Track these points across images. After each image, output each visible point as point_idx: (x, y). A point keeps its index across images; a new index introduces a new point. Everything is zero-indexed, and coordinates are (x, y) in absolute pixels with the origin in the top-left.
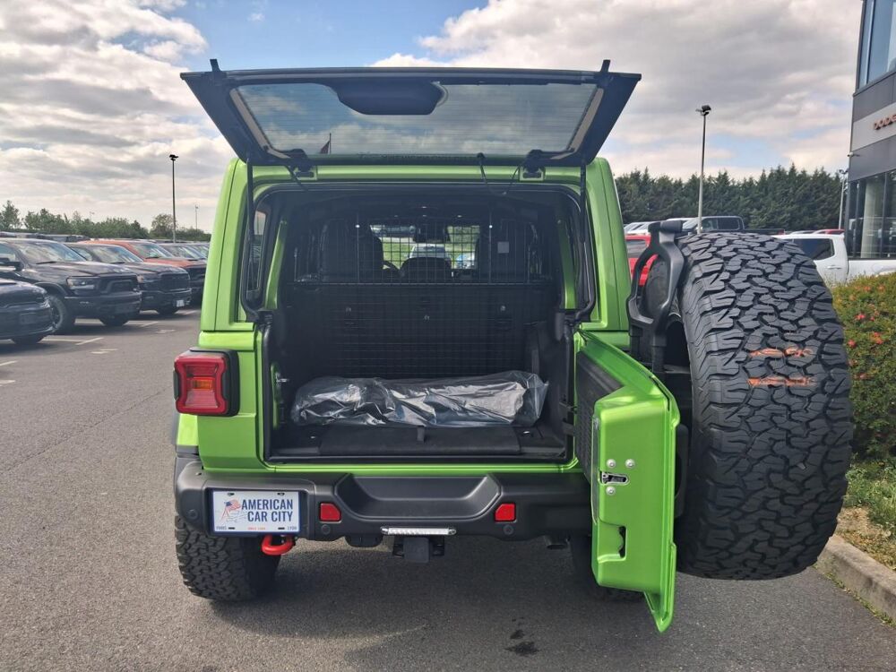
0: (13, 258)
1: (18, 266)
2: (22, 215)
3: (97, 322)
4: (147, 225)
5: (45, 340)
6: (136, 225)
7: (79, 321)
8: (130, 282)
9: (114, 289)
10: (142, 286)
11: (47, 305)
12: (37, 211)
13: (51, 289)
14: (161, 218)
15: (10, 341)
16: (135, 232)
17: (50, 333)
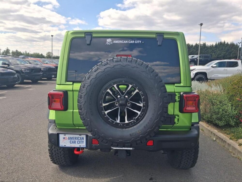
0: (7, 63)
1: (8, 65)
2: (11, 52)
3: (30, 81)
4: (45, 55)
5: (16, 86)
6: (42, 55)
7: (25, 81)
8: (39, 70)
9: (35, 72)
10: (43, 71)
11: (16, 76)
12: (15, 50)
13: (17, 72)
14: (49, 53)
15: (6, 86)
17: (17, 84)
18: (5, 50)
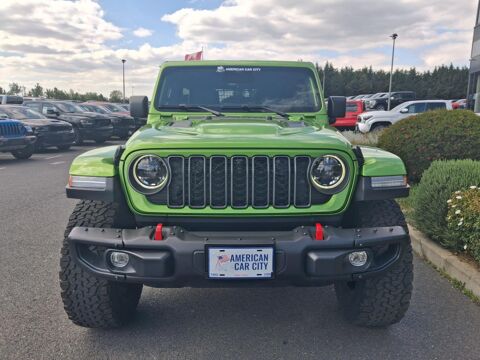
0: (54, 109)
1: (58, 114)
2: (44, 91)
3: (93, 141)
4: (107, 96)
5: (72, 148)
6: (101, 96)
7: (85, 141)
8: (107, 122)
9: (101, 125)
10: (113, 124)
11: (73, 131)
12: (52, 89)
14: (115, 92)
15: (55, 148)
16: (101, 99)
17: (74, 145)
18: (34, 88)
